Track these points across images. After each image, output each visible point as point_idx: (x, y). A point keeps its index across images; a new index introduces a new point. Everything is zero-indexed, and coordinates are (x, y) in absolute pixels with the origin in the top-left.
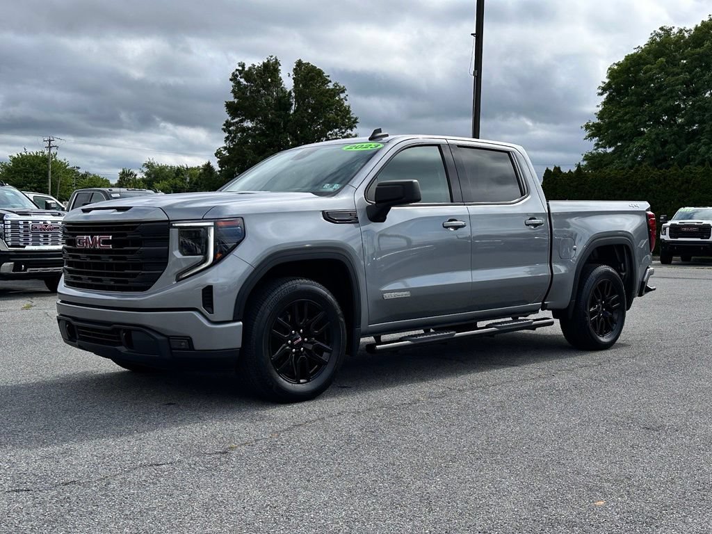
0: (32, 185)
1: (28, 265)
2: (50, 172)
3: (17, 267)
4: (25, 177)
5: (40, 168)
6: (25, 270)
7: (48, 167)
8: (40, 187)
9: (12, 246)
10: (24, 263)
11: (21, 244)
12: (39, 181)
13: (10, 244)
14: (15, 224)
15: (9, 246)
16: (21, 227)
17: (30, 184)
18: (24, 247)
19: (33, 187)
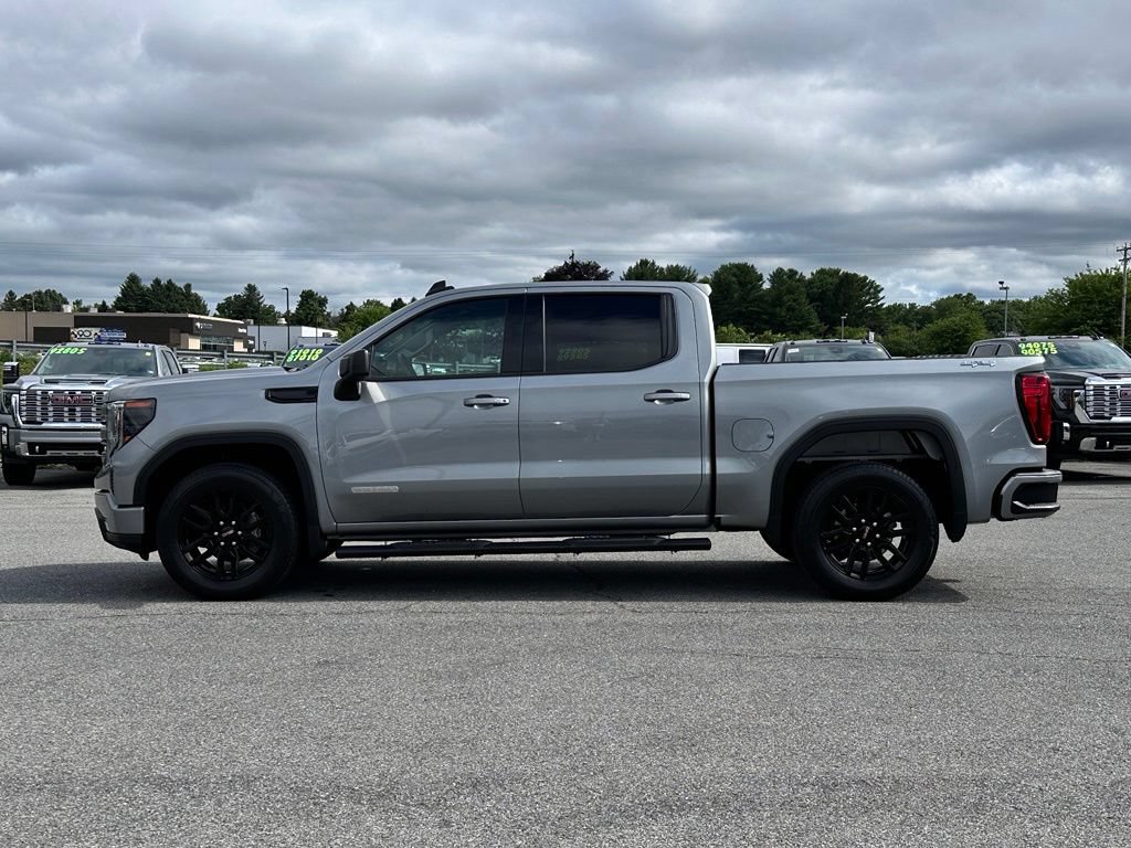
0: (1095, 322)
1: (1114, 441)
2: (1125, 300)
3: (1100, 444)
4: (1085, 310)
5: (1109, 295)
6: (1111, 447)
7: (1122, 291)
8: (1108, 325)
9: (1095, 417)
10: (1109, 438)
11: (1107, 415)
12: (1109, 315)
13: (1092, 414)
14: (1099, 390)
15: (1091, 418)
16: (1107, 393)
17: (1092, 319)
18: (1110, 418)
19: (1095, 325)
